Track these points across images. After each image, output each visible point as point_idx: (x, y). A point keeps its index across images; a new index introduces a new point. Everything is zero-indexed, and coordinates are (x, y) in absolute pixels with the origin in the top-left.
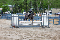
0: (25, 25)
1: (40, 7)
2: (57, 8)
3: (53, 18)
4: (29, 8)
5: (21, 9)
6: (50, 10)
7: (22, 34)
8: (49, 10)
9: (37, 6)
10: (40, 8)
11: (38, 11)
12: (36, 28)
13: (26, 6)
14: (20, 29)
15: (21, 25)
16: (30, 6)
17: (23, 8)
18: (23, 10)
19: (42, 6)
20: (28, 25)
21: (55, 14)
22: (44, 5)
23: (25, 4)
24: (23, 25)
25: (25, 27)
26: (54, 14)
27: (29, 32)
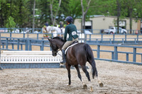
0: (17, 62)
1: (60, 12)
2: (106, 15)
3: (96, 42)
4: (28, 13)
5: (6, 18)
6: (86, 19)
7: (12, 87)
8: (85, 21)
9: (52, 10)
10: (60, 16)
11: (54, 22)
12: (50, 70)
13: (20, 9)
14: (5, 74)
15: (6, 62)
16: (31, 8)
17: (11, 15)
18: (11, 19)
19: (64, 8)
20: (28, 62)
21: (102, 32)
22: (70, 5)
23: (16, 4)
24: (12, 62)
25: (19, 67)
26: (99, 32)
27: (32, 82)
